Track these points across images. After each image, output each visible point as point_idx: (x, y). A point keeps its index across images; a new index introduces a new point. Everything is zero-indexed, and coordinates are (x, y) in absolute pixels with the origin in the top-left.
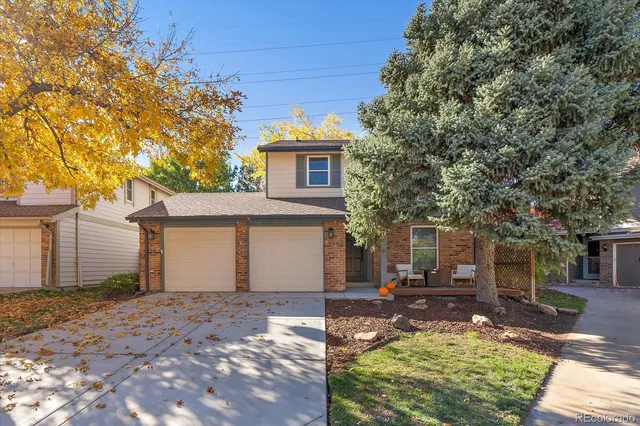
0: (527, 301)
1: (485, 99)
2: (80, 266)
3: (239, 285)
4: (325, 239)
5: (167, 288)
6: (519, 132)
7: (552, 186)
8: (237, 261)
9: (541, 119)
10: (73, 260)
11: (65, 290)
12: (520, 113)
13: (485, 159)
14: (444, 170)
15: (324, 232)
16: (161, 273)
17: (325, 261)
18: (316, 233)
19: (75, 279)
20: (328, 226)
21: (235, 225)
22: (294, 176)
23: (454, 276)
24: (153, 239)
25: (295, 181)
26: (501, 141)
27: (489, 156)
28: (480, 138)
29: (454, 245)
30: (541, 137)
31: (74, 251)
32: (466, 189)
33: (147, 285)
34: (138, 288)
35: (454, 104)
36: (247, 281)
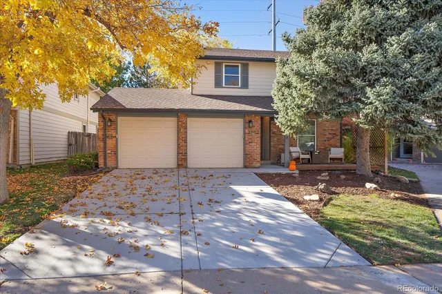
0: (383, 174)
1: (394, 46)
2: (33, 146)
3: (180, 163)
4: (245, 128)
5: (120, 165)
6: (418, 69)
7: (436, 103)
8: (178, 144)
9: (429, 62)
10: (28, 142)
11: (23, 166)
12: (417, 57)
13: (396, 85)
14: (368, 89)
15: (245, 122)
16: (116, 153)
17: (245, 144)
18: (238, 123)
19: (28, 158)
20: (248, 118)
21: (178, 116)
22: (213, 78)
23: (331, 156)
24: (111, 125)
25: (213, 82)
26: (407, 74)
27: (399, 83)
28: (392, 70)
29: (327, 133)
30: (433, 73)
31: (28, 133)
32: (384, 103)
33: (105, 163)
34: (97, 166)
35: (374, 46)
36: (185, 160)
